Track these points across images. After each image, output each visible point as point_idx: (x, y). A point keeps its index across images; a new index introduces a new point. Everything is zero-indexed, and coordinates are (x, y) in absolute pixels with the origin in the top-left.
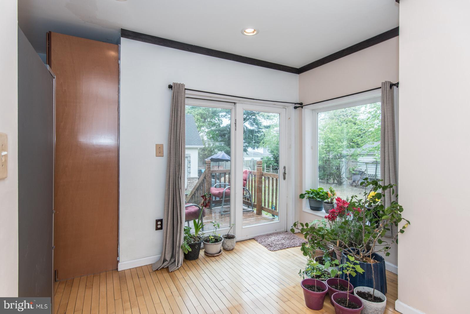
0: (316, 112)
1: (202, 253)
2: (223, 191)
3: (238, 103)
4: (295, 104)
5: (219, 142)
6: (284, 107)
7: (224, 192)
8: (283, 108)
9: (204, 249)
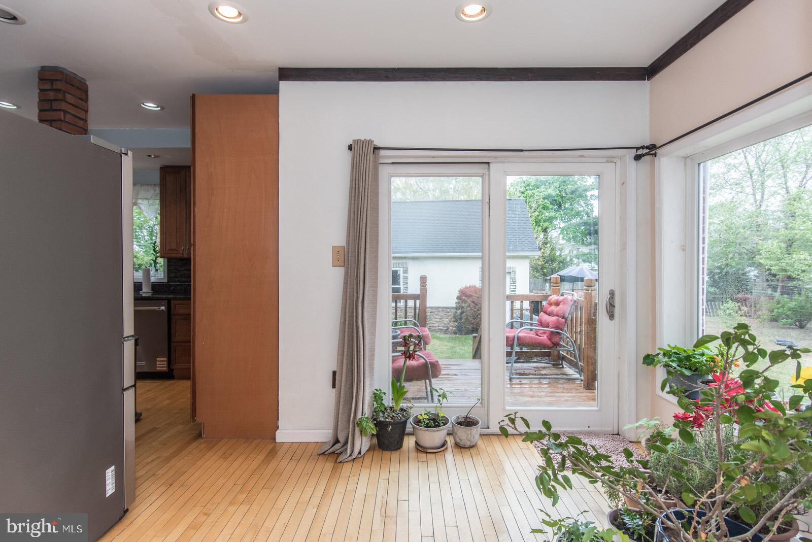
0: (694, 162)
1: (409, 442)
2: (513, 334)
3: (493, 162)
4: (638, 148)
5: (587, 245)
6: (610, 160)
7: (516, 336)
8: (607, 162)
9: (413, 434)
